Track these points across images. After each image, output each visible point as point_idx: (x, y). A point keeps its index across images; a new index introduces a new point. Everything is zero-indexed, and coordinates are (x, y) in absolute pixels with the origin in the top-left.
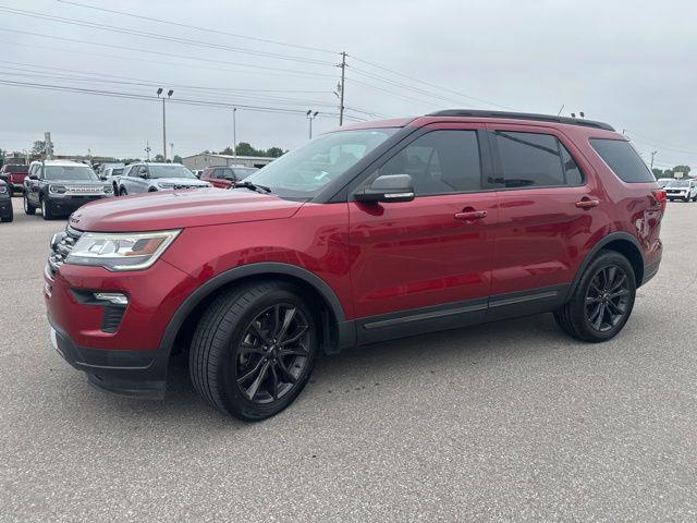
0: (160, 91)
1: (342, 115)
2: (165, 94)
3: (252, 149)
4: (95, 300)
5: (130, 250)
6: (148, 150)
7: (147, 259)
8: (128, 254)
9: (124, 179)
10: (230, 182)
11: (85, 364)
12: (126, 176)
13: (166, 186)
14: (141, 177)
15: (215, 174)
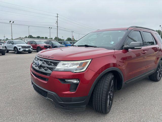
0: (10, 22)
1: (57, 28)
2: (12, 22)
3: (32, 37)
4: (66, 82)
5: (78, 66)
6: (5, 37)
7: (83, 68)
8: (78, 67)
9: (6, 45)
10: (35, 45)
11: (63, 103)
12: (6, 44)
13: (19, 46)
14: (11, 44)
15: (30, 43)
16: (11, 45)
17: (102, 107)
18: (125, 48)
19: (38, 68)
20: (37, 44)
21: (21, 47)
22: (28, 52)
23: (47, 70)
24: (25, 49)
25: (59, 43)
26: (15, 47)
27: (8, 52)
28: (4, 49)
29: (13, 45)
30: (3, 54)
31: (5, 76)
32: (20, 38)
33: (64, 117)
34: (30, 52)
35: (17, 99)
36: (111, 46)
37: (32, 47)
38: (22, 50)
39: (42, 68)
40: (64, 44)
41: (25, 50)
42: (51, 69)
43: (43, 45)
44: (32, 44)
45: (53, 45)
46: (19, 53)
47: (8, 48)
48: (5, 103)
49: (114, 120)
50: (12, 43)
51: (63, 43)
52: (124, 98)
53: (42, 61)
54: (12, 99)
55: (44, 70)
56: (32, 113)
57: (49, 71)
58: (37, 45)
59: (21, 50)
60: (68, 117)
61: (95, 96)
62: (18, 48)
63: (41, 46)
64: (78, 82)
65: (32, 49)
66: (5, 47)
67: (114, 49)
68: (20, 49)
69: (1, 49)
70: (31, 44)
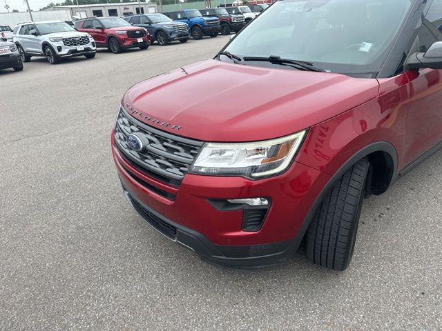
7: (281, 162)
8: (263, 161)
9: (18, 38)
10: (100, 30)
11: (224, 257)
12: (18, 35)
13: (56, 40)
14: (33, 34)
15: (85, 26)
16: (33, 37)
17: (334, 260)
18: (410, 65)
19: (139, 156)
20: (106, 26)
21: (61, 44)
22: (83, 57)
23: (168, 167)
24: (73, 48)
25: (168, 15)
26: (46, 45)
27: (28, 59)
28: (16, 52)
29: (39, 37)
30: (19, 69)
31: (42, 146)
32: (52, 5)
33: (227, 282)
34: (89, 55)
35: (90, 228)
36: (361, 62)
37: (93, 41)
38: (66, 53)
39: (148, 157)
40: (183, 18)
41: (76, 51)
42: (178, 164)
43: (124, 28)
44: (92, 30)
45: (153, 25)
46: (60, 60)
47: (27, 49)
48: (63, 243)
49: (365, 289)
50: (33, 31)
51: (179, 16)
52: (388, 209)
53: (146, 133)
54: (79, 228)
55: (157, 165)
56: (138, 273)
57: (174, 172)
58: (106, 31)
59: (65, 51)
60: (237, 281)
61: (316, 234)
62: (55, 45)
63: (117, 32)
64: (266, 202)
65: (93, 44)
66: (18, 45)
67: (375, 76)
68: (60, 49)
69: (8, 55)
70: (89, 27)
